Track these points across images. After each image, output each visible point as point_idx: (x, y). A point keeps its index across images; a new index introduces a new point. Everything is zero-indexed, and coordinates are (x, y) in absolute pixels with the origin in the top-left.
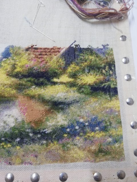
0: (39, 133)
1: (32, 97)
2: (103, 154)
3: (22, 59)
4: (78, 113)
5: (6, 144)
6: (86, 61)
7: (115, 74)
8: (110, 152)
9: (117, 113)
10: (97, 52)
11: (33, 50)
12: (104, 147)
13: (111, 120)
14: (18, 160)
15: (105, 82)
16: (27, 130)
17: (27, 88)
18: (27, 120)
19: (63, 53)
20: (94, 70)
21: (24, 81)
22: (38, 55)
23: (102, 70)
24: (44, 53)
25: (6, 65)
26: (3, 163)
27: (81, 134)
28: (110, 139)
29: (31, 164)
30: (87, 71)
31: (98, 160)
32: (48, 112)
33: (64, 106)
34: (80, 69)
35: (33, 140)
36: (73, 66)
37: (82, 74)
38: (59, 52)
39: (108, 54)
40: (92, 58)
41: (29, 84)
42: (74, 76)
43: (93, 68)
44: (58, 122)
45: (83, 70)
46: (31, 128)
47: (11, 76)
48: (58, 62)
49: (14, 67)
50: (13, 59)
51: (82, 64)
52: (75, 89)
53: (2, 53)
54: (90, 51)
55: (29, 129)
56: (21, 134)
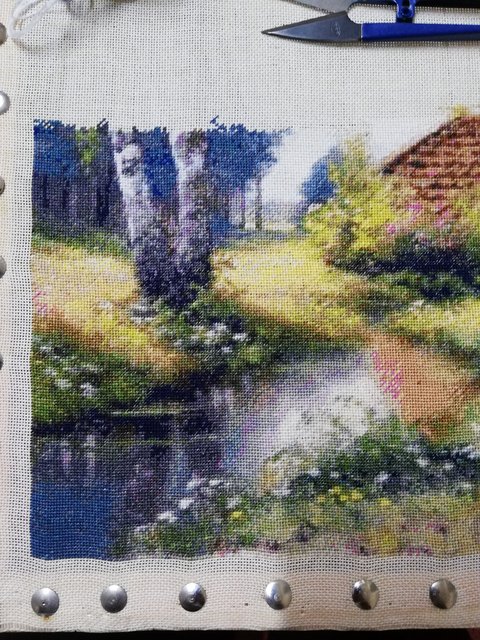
0: (448, 457)
1: (416, 339)
3: (371, 204)
5: (346, 491)
11: (410, 169)
14: (387, 543)
16: (409, 449)
17: (398, 308)
18: (406, 415)
21: (384, 284)
22: (427, 188)
24: (446, 181)
25: (321, 227)
26: (343, 549)
29: (427, 552)
32: (473, 389)
35: (430, 480)
41: (402, 293)
46: (422, 441)
47: (339, 266)
49: (348, 232)
50: (343, 207)
53: (304, 184)
55: (414, 444)
56: (391, 460)
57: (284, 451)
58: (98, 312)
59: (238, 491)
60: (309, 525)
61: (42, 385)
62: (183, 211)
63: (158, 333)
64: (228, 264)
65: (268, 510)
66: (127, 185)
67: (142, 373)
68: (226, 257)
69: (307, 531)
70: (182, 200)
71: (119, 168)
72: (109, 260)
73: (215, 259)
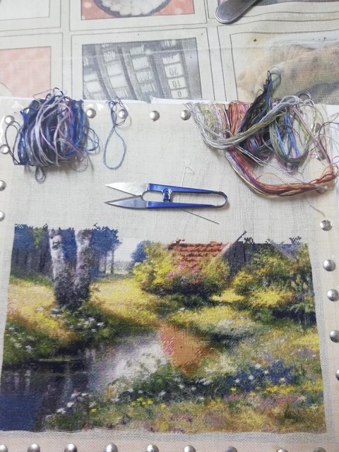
0: (194, 384)
1: (180, 326)
2: (292, 420)
3: (163, 263)
4: (253, 354)
5: (145, 400)
6: (263, 266)
7: (312, 289)
8: (303, 419)
9: (314, 356)
10: (281, 250)
11: (180, 248)
12: (294, 410)
13: (305, 366)
14: (164, 426)
15: (296, 303)
16: (176, 379)
17: (173, 311)
18: (175, 362)
19: (226, 253)
20: (278, 281)
21: (167, 300)
22: (187, 256)
23: (290, 283)
24: (196, 253)
25: (140, 273)
26: (143, 428)
27: (258, 388)
28: (303, 398)
29: (182, 431)
30: (265, 283)
31: (284, 429)
32: (206, 350)
33: (230, 342)
34: (254, 279)
35: (185, 395)
36: (242, 274)
37: (257, 289)
38: (220, 250)
39: (300, 254)
40: (274, 260)
41: (175, 304)
42: (244, 291)
43: (275, 278)
44: (221, 368)
45: (260, 282)
46: (182, 376)
47: (147, 291)
48: (219, 267)
49: (152, 275)
50: (150, 264)
51: (257, 272)
52: (247, 313)
53: (133, 253)
54: (269, 248)
55: (178, 377)
56: (167, 385)
57: (117, 380)
58: (36, 312)
59: (95, 399)
60: (128, 417)
61: (8, 346)
62: (79, 265)
63: (63, 322)
64: (97, 290)
65: (109, 409)
66: (54, 254)
67: (54, 341)
68: (96, 286)
69: (126, 419)
70: (78, 260)
71: (51, 246)
72: (43, 288)
73: (91, 287)
